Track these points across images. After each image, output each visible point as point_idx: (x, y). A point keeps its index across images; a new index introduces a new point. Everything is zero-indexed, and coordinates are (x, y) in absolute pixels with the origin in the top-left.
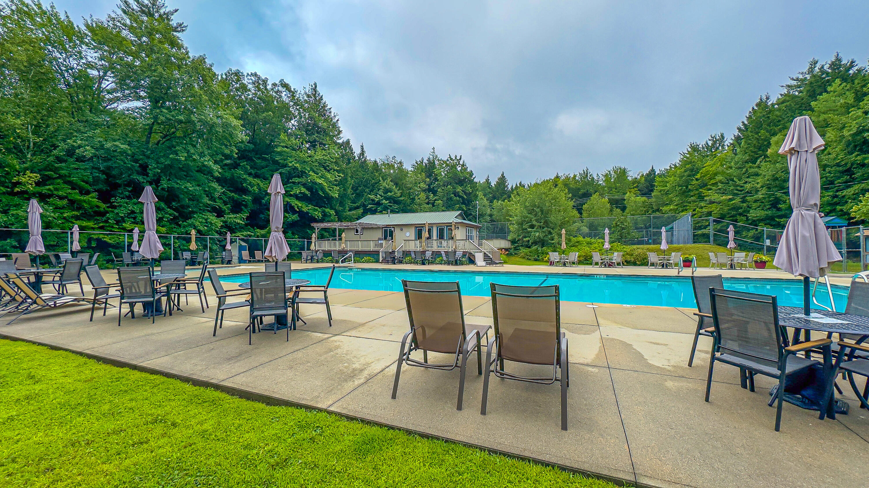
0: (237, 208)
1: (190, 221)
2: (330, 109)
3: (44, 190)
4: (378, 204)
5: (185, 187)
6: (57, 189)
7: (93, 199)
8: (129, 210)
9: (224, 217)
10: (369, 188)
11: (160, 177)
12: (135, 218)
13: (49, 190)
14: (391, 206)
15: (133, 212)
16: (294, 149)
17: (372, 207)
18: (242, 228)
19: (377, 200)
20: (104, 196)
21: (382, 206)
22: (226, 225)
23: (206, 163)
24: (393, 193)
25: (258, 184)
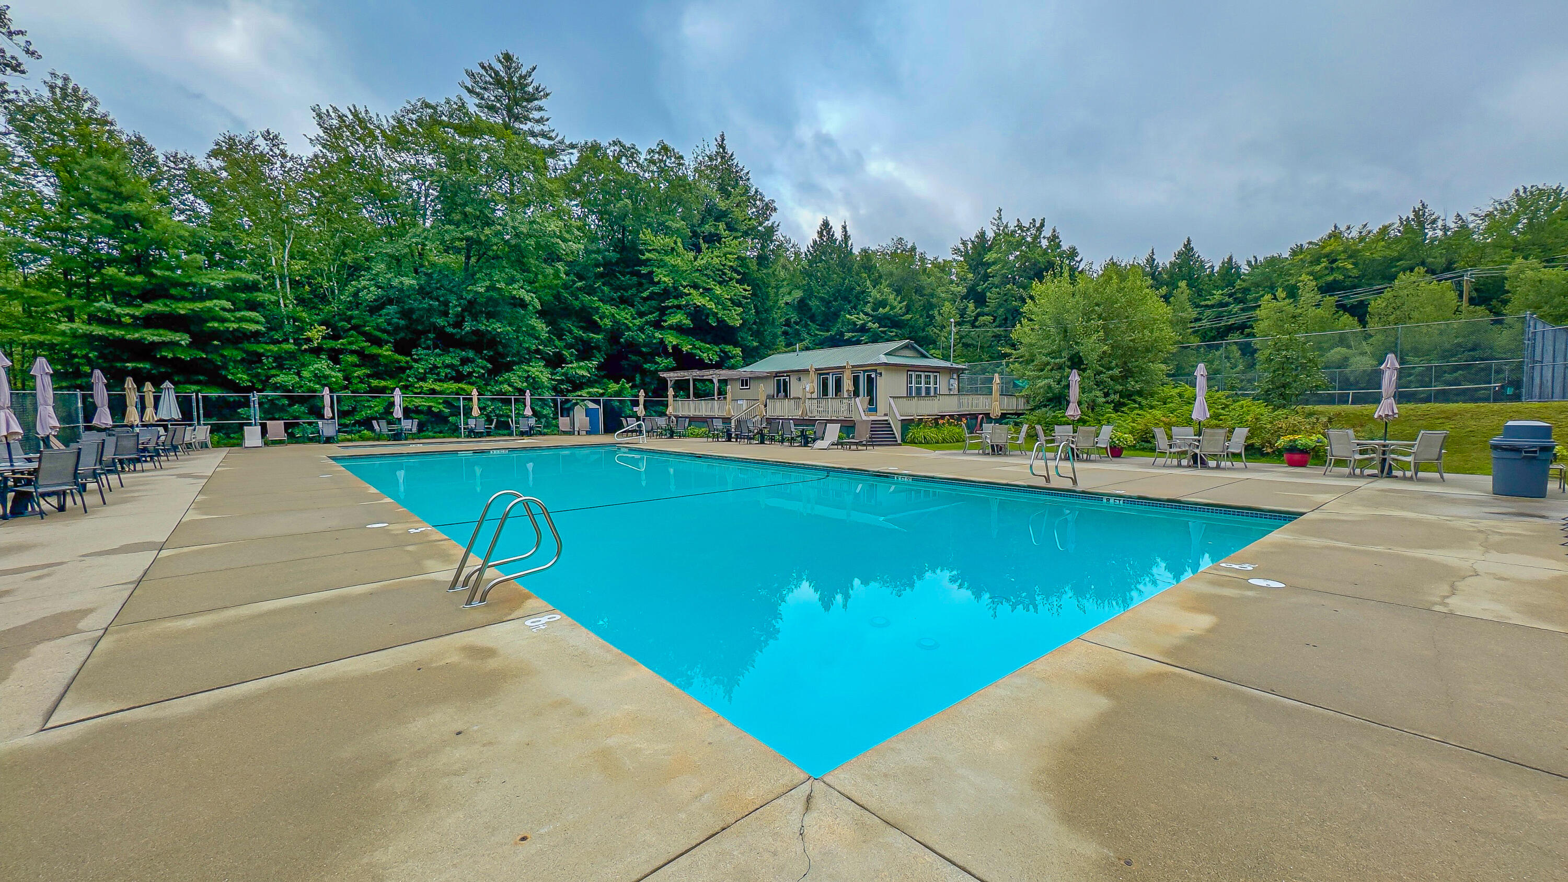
0: (585, 352)
1: (506, 375)
2: (748, 173)
3: (338, 344)
4: (863, 329)
5: (493, 328)
6: (350, 343)
7: (386, 351)
8: (431, 364)
9: (563, 368)
10: (850, 302)
11: (463, 318)
12: (438, 374)
13: (343, 344)
14: (884, 332)
15: (435, 367)
16: (666, 253)
17: (853, 337)
18: (590, 383)
19: (860, 322)
20: (403, 347)
21: (870, 334)
22: (567, 378)
23: (514, 293)
24: (888, 308)
25: (613, 315)
